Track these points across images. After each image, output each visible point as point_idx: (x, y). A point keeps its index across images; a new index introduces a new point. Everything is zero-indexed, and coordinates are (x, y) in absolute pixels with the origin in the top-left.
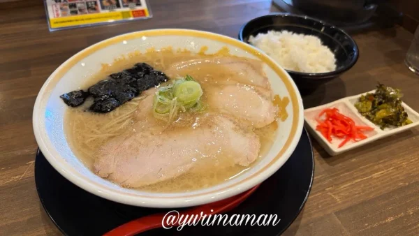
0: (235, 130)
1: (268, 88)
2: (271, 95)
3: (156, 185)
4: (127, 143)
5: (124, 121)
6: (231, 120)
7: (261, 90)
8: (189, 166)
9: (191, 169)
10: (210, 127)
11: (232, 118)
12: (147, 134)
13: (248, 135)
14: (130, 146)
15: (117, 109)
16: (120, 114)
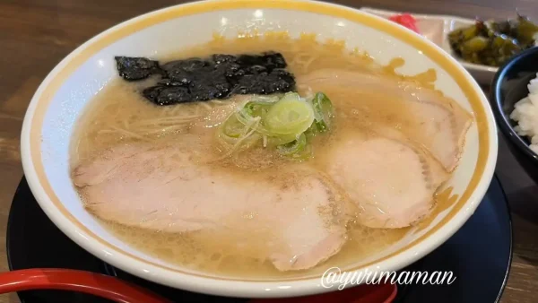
0: (321, 210)
1: (447, 171)
2: (443, 184)
3: (129, 228)
4: (147, 156)
5: (171, 125)
6: (329, 192)
7: (434, 168)
8: (197, 226)
9: (195, 232)
10: (285, 187)
11: (334, 190)
12: (185, 156)
13: (333, 229)
14: (147, 162)
15: (178, 106)
16: (176, 114)
